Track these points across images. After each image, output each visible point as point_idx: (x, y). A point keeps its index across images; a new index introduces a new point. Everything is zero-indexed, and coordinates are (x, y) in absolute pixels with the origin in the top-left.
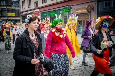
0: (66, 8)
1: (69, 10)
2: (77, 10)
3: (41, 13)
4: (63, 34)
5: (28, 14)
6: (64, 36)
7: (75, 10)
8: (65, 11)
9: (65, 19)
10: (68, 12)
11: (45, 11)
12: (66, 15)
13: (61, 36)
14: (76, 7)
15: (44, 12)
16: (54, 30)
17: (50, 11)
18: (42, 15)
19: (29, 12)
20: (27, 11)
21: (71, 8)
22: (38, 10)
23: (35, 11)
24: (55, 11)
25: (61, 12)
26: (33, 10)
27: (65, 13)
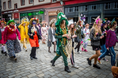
0: (41, 11)
1: (43, 12)
2: (49, 12)
3: (20, 13)
4: (14, 29)
5: (9, 14)
6: (14, 30)
7: (48, 13)
8: (40, 13)
9: (40, 19)
10: (43, 14)
11: (24, 12)
12: (41, 16)
13: (13, 30)
14: (49, 10)
15: (22, 12)
16: (8, 26)
17: (28, 12)
18: (21, 15)
19: (9, 12)
20: (8, 11)
21: (45, 11)
22: (18, 11)
23: (15, 11)
24: (32, 12)
25: (37, 13)
26: (13, 10)
27: (40, 14)
